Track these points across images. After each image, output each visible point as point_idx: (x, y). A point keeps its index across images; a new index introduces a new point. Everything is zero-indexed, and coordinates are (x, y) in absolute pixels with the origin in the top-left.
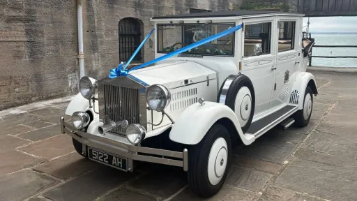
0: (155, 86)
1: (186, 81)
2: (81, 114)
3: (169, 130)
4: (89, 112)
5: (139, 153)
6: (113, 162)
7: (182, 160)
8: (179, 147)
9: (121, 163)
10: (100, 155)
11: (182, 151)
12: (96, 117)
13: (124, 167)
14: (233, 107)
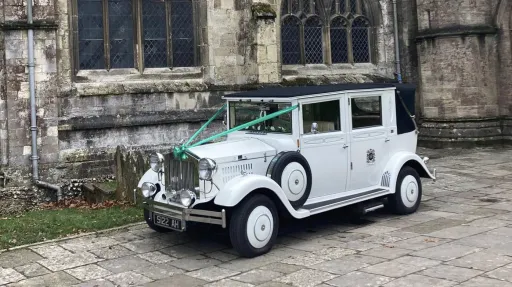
0: (204, 159)
1: (240, 157)
2: (150, 185)
3: (213, 200)
4: (158, 185)
5: (191, 215)
6: (172, 225)
7: (220, 218)
8: (219, 208)
9: (177, 224)
10: (163, 220)
11: (220, 211)
12: (163, 188)
13: (180, 227)
14: (279, 181)
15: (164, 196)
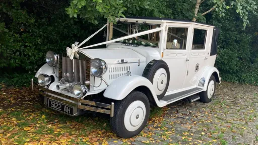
1: (122, 60)
4: (52, 77)
5: (82, 104)
6: (65, 110)
7: (110, 109)
9: (70, 110)
10: (56, 105)
11: (110, 104)
13: (72, 113)
15: (58, 86)
